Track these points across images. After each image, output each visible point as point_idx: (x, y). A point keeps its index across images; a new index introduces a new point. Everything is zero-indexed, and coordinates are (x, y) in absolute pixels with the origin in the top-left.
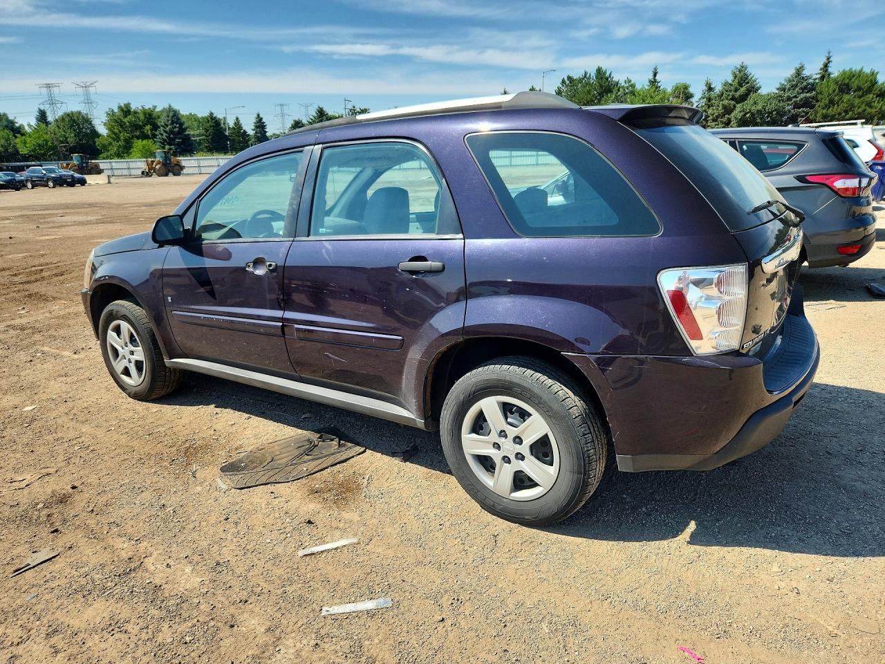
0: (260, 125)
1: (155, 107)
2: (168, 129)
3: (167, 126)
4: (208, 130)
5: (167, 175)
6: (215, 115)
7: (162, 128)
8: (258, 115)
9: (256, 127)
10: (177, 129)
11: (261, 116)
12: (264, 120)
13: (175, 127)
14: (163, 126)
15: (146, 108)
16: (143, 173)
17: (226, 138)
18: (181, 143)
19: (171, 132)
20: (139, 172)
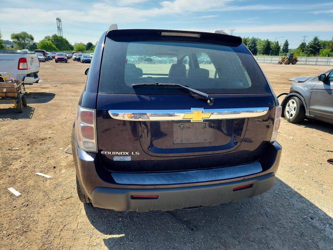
0: (286, 45)
1: (249, 37)
2: (250, 45)
3: (250, 44)
4: (264, 46)
5: (289, 64)
6: (269, 41)
7: (248, 45)
8: (287, 40)
9: (284, 45)
10: (253, 46)
11: (288, 41)
12: (288, 43)
13: (253, 45)
14: (248, 44)
15: (246, 38)
16: (279, 63)
17: (271, 49)
18: (253, 51)
19: (251, 46)
20: (278, 62)
